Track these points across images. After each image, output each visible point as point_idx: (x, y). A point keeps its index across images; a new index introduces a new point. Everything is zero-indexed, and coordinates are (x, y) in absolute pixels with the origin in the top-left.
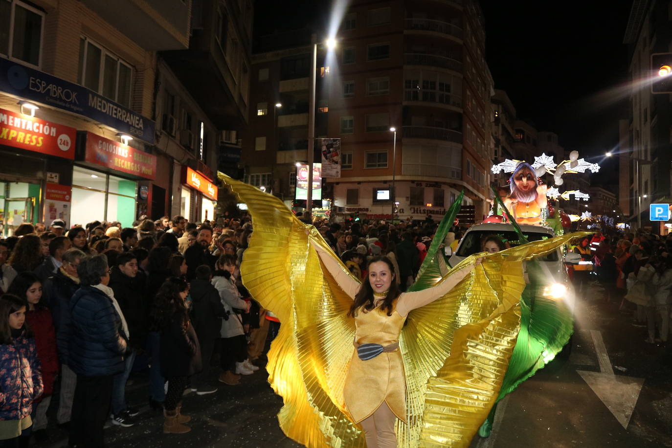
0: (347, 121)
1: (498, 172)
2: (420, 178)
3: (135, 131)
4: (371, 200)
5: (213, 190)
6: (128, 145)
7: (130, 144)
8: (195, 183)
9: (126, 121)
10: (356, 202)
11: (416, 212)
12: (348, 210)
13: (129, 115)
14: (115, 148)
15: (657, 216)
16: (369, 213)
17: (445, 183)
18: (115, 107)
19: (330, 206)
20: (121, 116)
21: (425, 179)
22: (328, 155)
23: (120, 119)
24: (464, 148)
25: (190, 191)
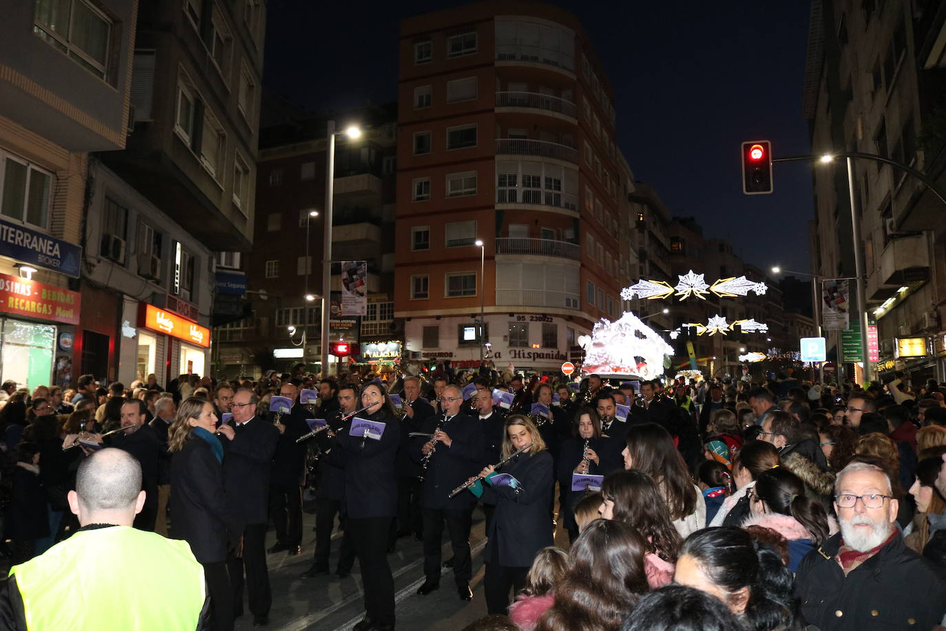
0: (421, 232)
1: (630, 298)
2: (521, 310)
3: (47, 260)
4: (456, 342)
5: (201, 334)
6: (32, 279)
7: (34, 277)
8: (162, 325)
9: (31, 248)
10: (436, 345)
11: (517, 356)
12: (425, 355)
13: (35, 238)
14: (10, 284)
15: (810, 356)
16: (453, 359)
17: (557, 316)
18: (11, 229)
19: (400, 351)
20: (22, 241)
21: (529, 310)
22: (350, 285)
23: (21, 244)
24: (583, 265)
25: (156, 336)
